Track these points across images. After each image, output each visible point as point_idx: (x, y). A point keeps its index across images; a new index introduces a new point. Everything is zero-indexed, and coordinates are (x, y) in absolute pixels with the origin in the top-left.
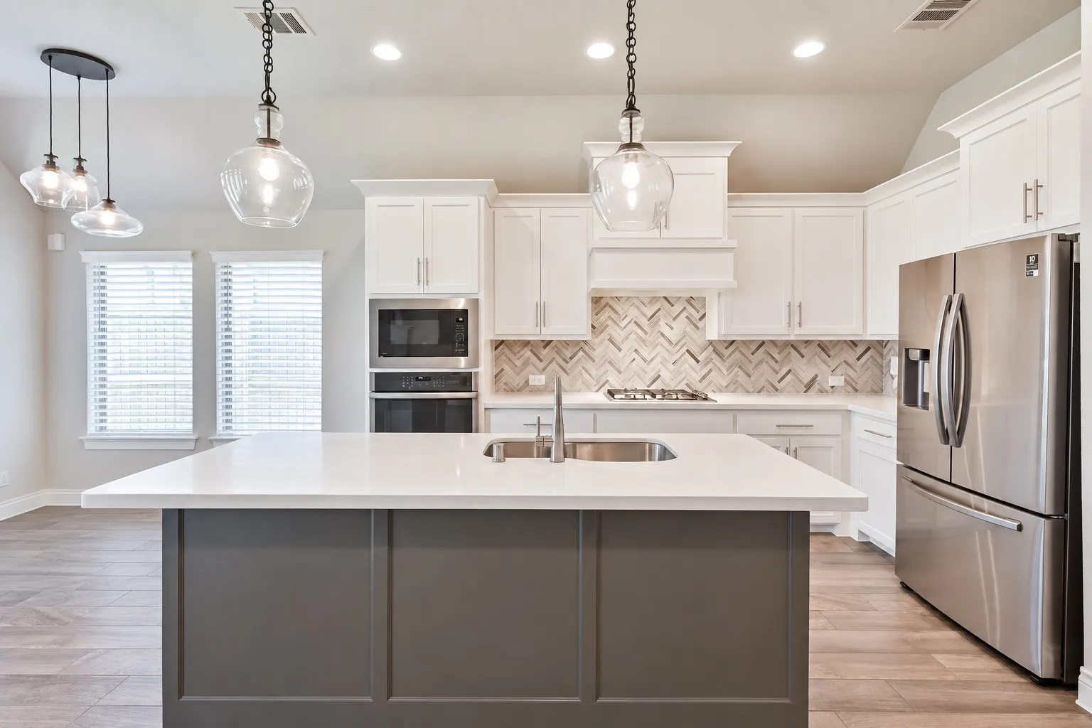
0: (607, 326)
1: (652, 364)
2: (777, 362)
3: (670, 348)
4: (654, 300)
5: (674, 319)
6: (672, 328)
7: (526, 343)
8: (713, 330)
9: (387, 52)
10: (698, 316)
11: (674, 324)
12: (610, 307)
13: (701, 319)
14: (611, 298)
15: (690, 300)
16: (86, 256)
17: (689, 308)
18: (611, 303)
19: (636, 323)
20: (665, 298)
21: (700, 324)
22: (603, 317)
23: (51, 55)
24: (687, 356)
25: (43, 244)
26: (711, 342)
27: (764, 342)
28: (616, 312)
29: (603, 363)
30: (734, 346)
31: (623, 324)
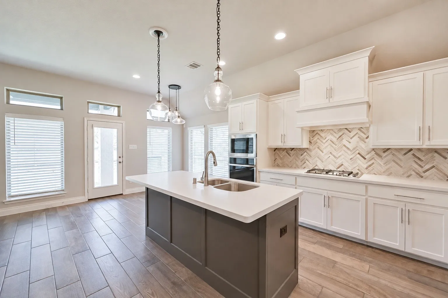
0: (317, 142)
1: (339, 159)
2: (422, 161)
3: (349, 152)
4: (340, 130)
5: (351, 138)
6: (350, 143)
8: (372, 143)
10: (366, 136)
11: (351, 141)
12: (319, 135)
13: (367, 138)
14: (319, 130)
15: (360, 129)
16: (189, 129)
17: (359, 132)
18: (319, 132)
19: (331, 140)
20: (346, 129)
21: (367, 140)
22: (315, 139)
23: (170, 87)
24: (358, 156)
25: (183, 126)
26: (373, 149)
27: (411, 150)
28: (321, 136)
29: (315, 158)
30: (389, 152)
31: (324, 141)
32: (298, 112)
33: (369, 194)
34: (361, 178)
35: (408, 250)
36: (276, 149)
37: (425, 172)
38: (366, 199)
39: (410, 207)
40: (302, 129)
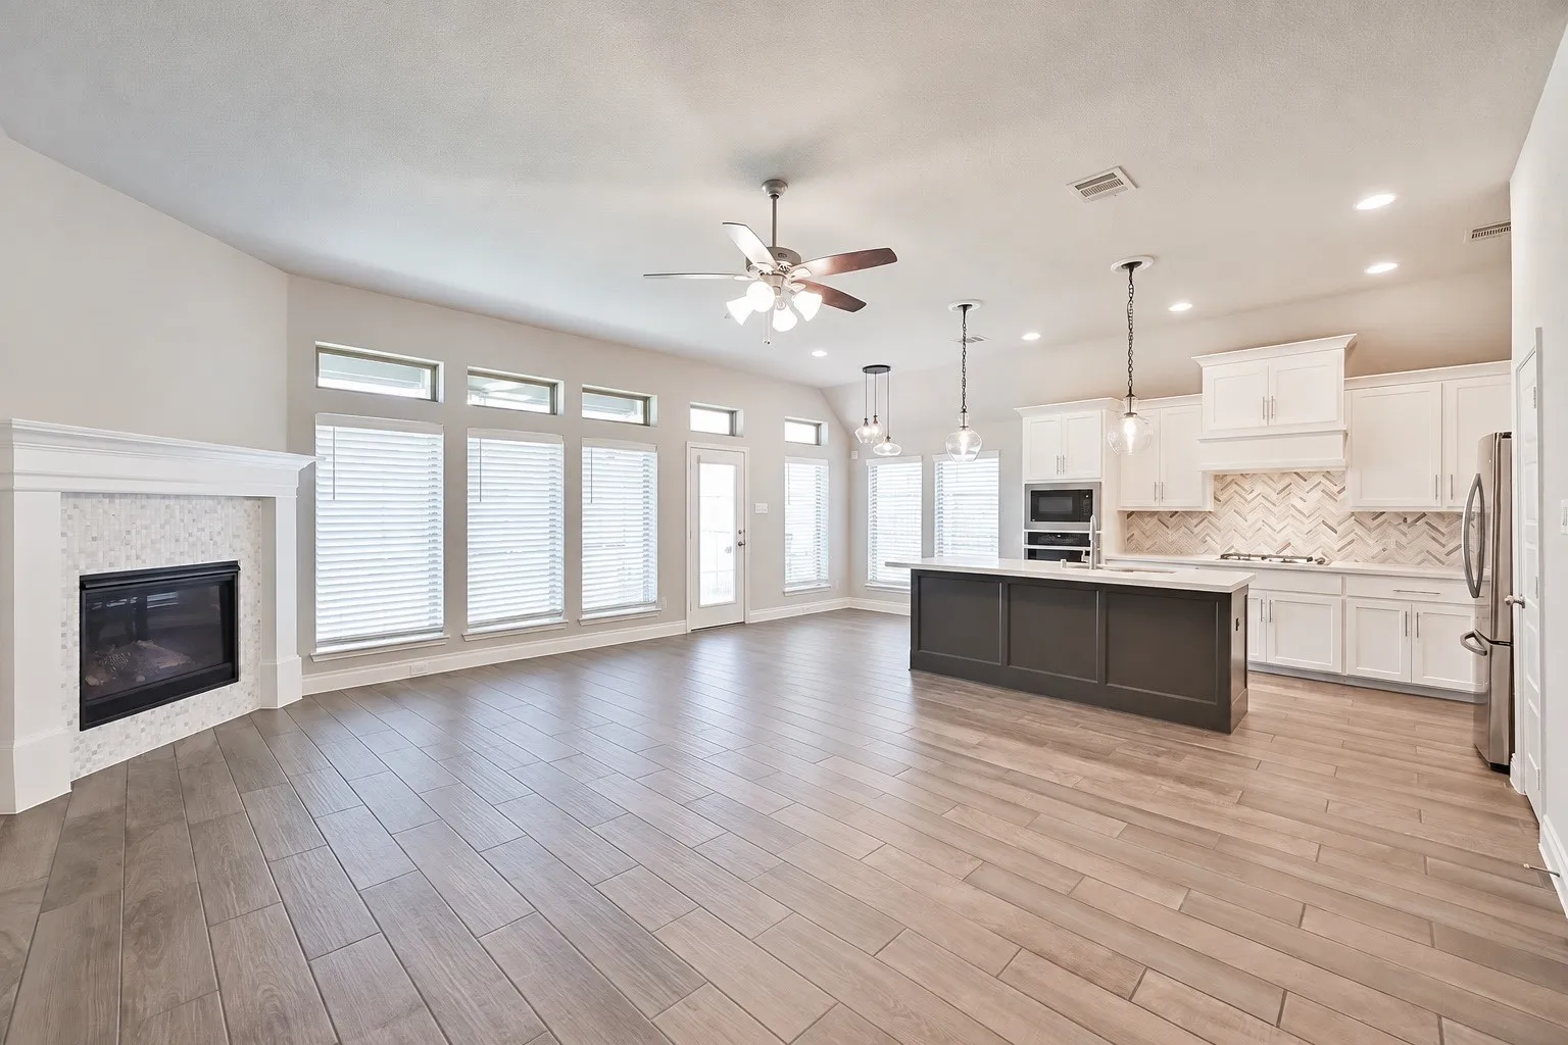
0: (1232, 499)
1: (1284, 533)
2: (1443, 534)
3: (1303, 519)
4: (1282, 475)
5: (1307, 493)
6: (1304, 501)
7: (1153, 514)
8: (1350, 501)
9: (1031, 337)
10: (1337, 489)
11: (1306, 497)
12: (1236, 483)
13: (1340, 492)
14: (1237, 475)
15: (1326, 476)
16: (868, 462)
17: (1324, 481)
18: (1237, 480)
19: (1263, 496)
20: (1295, 473)
21: (1339, 497)
22: (1228, 491)
23: (866, 369)
24: (1322, 526)
25: (850, 456)
26: (1353, 514)
27: (1424, 515)
28: (1242, 488)
29: (1230, 530)
30: (1382, 518)
31: (1249, 497)
32: (1202, 441)
33: (1348, 592)
34: (1331, 566)
35: (1415, 681)
36: (1130, 514)
37: (1448, 554)
38: (1344, 604)
39: (1421, 609)
40: (1204, 473)
